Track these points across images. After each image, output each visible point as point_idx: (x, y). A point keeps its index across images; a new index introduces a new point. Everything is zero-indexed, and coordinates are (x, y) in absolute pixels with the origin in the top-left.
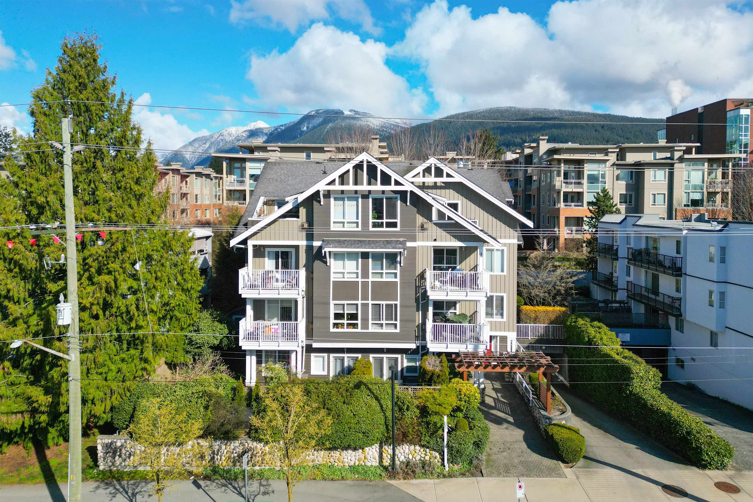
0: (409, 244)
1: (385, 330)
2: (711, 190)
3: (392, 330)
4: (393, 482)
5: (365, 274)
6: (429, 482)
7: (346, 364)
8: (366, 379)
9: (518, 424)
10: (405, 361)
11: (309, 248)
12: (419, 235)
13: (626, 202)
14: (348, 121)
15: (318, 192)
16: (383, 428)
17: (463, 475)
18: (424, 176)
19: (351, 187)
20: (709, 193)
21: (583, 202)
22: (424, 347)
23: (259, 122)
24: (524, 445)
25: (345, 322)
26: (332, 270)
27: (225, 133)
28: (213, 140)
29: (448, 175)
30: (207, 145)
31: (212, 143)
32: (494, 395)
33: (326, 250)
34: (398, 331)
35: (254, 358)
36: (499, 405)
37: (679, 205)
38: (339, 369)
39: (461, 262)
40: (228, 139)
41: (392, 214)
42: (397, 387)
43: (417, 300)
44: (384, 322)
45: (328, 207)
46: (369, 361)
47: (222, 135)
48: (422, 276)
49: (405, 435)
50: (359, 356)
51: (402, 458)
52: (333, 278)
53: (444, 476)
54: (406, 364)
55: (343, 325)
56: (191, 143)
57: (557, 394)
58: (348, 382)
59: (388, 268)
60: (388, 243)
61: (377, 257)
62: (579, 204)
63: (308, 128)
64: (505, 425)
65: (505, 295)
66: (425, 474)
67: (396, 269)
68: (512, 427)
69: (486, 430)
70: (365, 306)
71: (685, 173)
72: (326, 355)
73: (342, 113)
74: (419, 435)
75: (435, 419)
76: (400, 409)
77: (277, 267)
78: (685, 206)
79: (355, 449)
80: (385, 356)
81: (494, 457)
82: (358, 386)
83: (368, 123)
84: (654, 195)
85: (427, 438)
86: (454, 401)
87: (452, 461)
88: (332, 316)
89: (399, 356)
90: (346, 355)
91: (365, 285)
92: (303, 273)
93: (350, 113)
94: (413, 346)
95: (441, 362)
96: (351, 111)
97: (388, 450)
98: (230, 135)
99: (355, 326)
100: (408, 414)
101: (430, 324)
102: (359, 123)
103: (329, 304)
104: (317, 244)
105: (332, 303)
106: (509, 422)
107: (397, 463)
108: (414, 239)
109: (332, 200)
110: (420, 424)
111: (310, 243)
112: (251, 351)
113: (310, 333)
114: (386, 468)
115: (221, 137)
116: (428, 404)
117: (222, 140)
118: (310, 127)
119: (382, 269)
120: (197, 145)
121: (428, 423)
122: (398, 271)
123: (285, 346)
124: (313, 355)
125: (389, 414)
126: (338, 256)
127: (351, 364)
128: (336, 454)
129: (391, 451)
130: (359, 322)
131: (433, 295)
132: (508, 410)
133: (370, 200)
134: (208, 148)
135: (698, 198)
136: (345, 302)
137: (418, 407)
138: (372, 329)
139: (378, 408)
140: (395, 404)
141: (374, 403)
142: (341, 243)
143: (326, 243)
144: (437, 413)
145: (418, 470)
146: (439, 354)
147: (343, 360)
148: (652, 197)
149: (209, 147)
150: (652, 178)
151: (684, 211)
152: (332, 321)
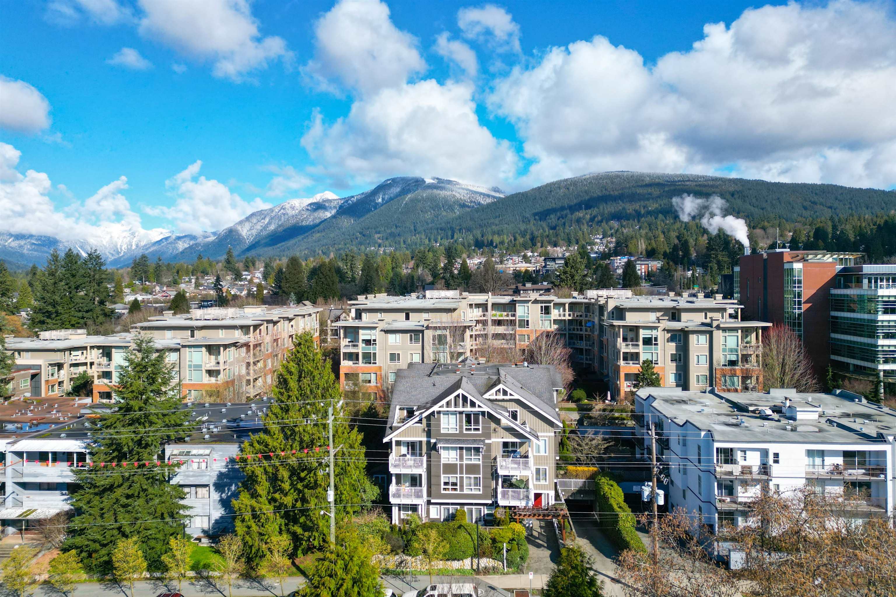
0: (487, 441)
1: (473, 492)
2: (745, 353)
3: (477, 492)
4: (478, 577)
5: (461, 458)
6: (496, 577)
7: (451, 512)
8: (463, 523)
9: (548, 548)
10: (486, 510)
11: (428, 443)
12: (493, 435)
13: (676, 360)
14: (429, 191)
15: (434, 412)
16: (473, 549)
17: (514, 573)
18: (496, 395)
19: (453, 409)
20: (742, 355)
21: (639, 361)
22: (497, 502)
23: (327, 192)
24: (549, 559)
25: (450, 487)
26: (442, 456)
27: (287, 206)
28: (273, 214)
29: (511, 395)
30: (267, 220)
31: (272, 219)
32: (539, 530)
33: (439, 445)
34: (481, 493)
35: (397, 508)
36: (541, 537)
37: (719, 365)
38: (446, 515)
39: (520, 447)
40: (291, 212)
41: (477, 422)
42: (480, 527)
43: (492, 475)
44: (473, 487)
45: (439, 420)
46: (464, 511)
47: (284, 209)
48: (495, 459)
49: (484, 553)
50: (459, 507)
51: (483, 565)
52: (443, 461)
53: (504, 574)
54: (486, 512)
55: (448, 489)
56: (248, 219)
57: (574, 530)
58: (454, 525)
59: (475, 455)
60: (475, 441)
61: (469, 449)
62: (637, 362)
63: (383, 199)
64: (543, 548)
65: (547, 468)
66: (494, 573)
67: (479, 455)
68: (546, 549)
69: (526, 550)
70: (462, 478)
71: (722, 339)
72: (438, 506)
73: (423, 181)
74: (491, 553)
75: (499, 545)
76: (482, 540)
77: (408, 453)
78: (723, 365)
79: (458, 560)
80: (474, 507)
81: (531, 565)
82: (460, 527)
83: (454, 193)
84: (698, 356)
85: (496, 555)
86: (510, 535)
87: (508, 567)
88: (442, 484)
89: (482, 507)
90: (450, 507)
91: (461, 466)
92: (425, 458)
93: (432, 181)
94: (490, 502)
95: (505, 512)
96: (434, 179)
97: (475, 561)
98: (293, 208)
99: (455, 489)
100: (485, 542)
101: (500, 489)
102: (442, 193)
103: (440, 476)
104: (433, 441)
105: (442, 476)
106: (544, 547)
107: (480, 567)
108: (490, 438)
109: (442, 415)
110: (492, 547)
111: (429, 439)
112: (395, 504)
113: (429, 494)
114: (474, 570)
115: (282, 211)
116: (496, 537)
117: (284, 214)
118: (386, 198)
119: (471, 455)
120: (254, 220)
121: (496, 547)
122: (481, 457)
123: (415, 501)
124: (431, 506)
125: (476, 542)
126: (445, 448)
127: (454, 512)
128: (449, 563)
129: (477, 562)
130: (458, 487)
131: (501, 472)
132: (545, 539)
133: (464, 415)
134: (267, 224)
135: (734, 359)
136: (450, 476)
137: (491, 539)
138: (466, 492)
139: (470, 539)
140: (479, 537)
141: (468, 537)
142: (447, 441)
143: (439, 441)
144: (500, 542)
145: (490, 571)
146: (505, 507)
147: (448, 510)
148: (696, 358)
149: (269, 223)
150: (696, 342)
151: (723, 370)
152: (443, 486)
